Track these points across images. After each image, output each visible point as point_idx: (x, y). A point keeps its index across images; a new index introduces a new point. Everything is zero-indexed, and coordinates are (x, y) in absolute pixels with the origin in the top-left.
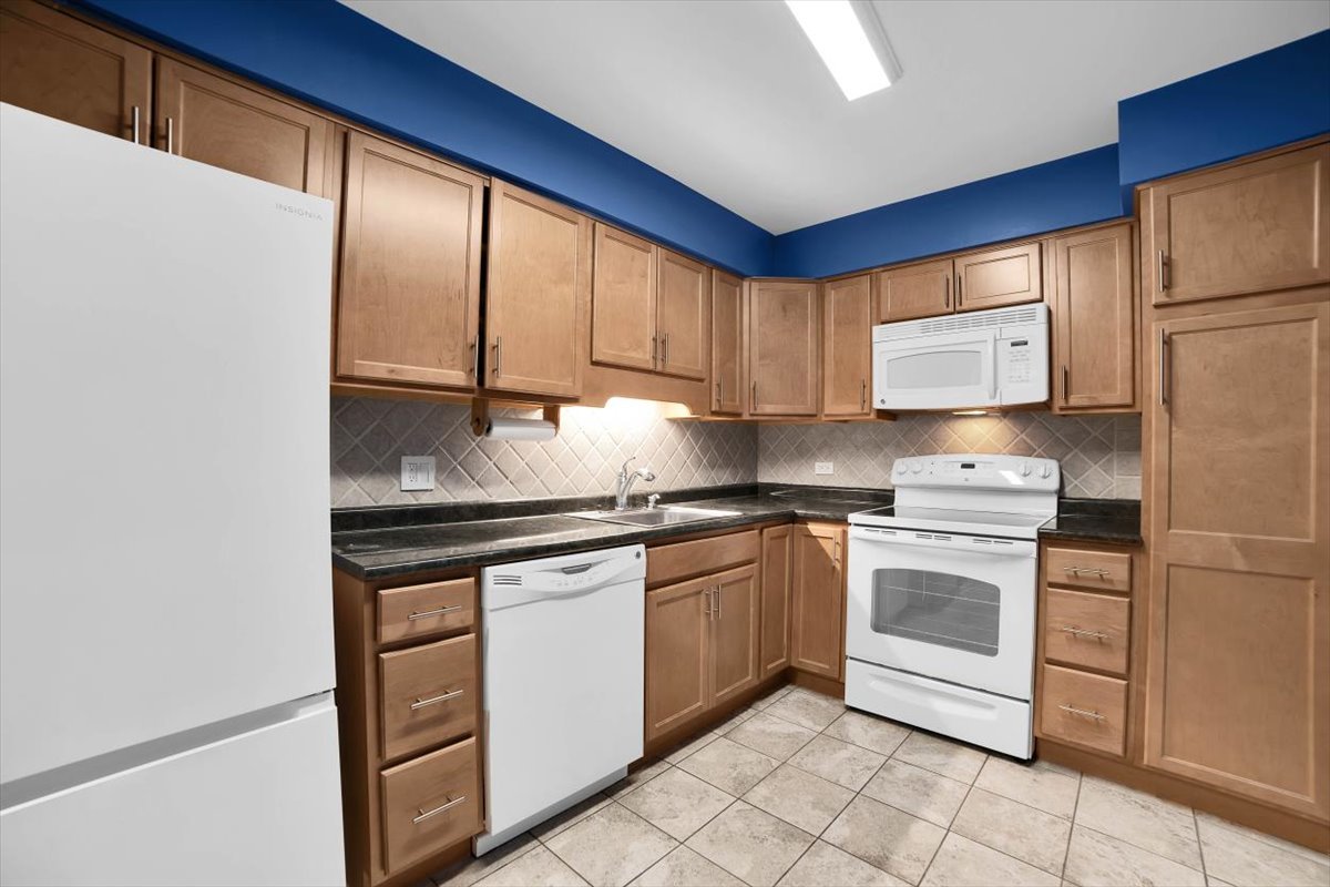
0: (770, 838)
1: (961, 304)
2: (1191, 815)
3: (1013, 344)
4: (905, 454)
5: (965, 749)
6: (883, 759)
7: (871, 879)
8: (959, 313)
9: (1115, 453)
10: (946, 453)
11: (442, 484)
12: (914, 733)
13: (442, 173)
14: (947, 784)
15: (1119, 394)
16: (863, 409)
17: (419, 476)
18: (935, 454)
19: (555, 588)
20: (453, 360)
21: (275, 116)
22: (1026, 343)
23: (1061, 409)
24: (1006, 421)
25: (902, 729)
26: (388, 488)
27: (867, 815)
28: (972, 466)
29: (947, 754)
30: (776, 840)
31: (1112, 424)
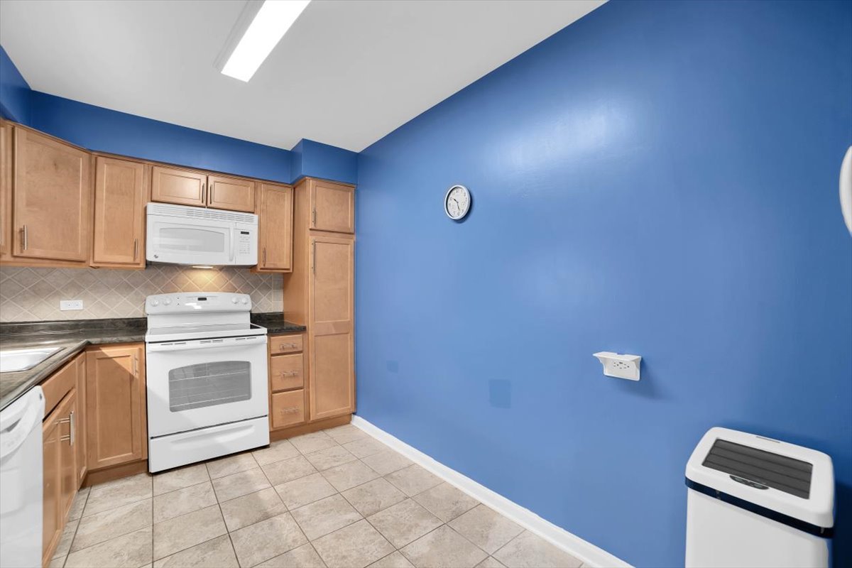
0: (206, 555)
1: (211, 203)
2: (324, 434)
3: (242, 233)
4: (154, 292)
5: (239, 456)
6: (209, 483)
7: (272, 524)
8: (208, 208)
9: (272, 291)
10: (184, 291)
12: (207, 464)
14: (250, 473)
15: (285, 263)
16: (135, 259)
18: (176, 292)
22: (248, 233)
23: (261, 269)
24: (221, 273)
25: (199, 466)
27: (236, 508)
28: (205, 299)
29: (234, 462)
30: (210, 553)
31: (271, 278)
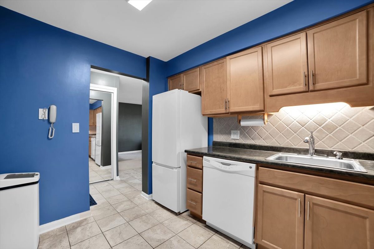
11: (241, 138)
13: (222, 62)
17: (235, 135)
19: (218, 167)
20: (223, 107)
21: (194, 72)
26: (228, 138)
